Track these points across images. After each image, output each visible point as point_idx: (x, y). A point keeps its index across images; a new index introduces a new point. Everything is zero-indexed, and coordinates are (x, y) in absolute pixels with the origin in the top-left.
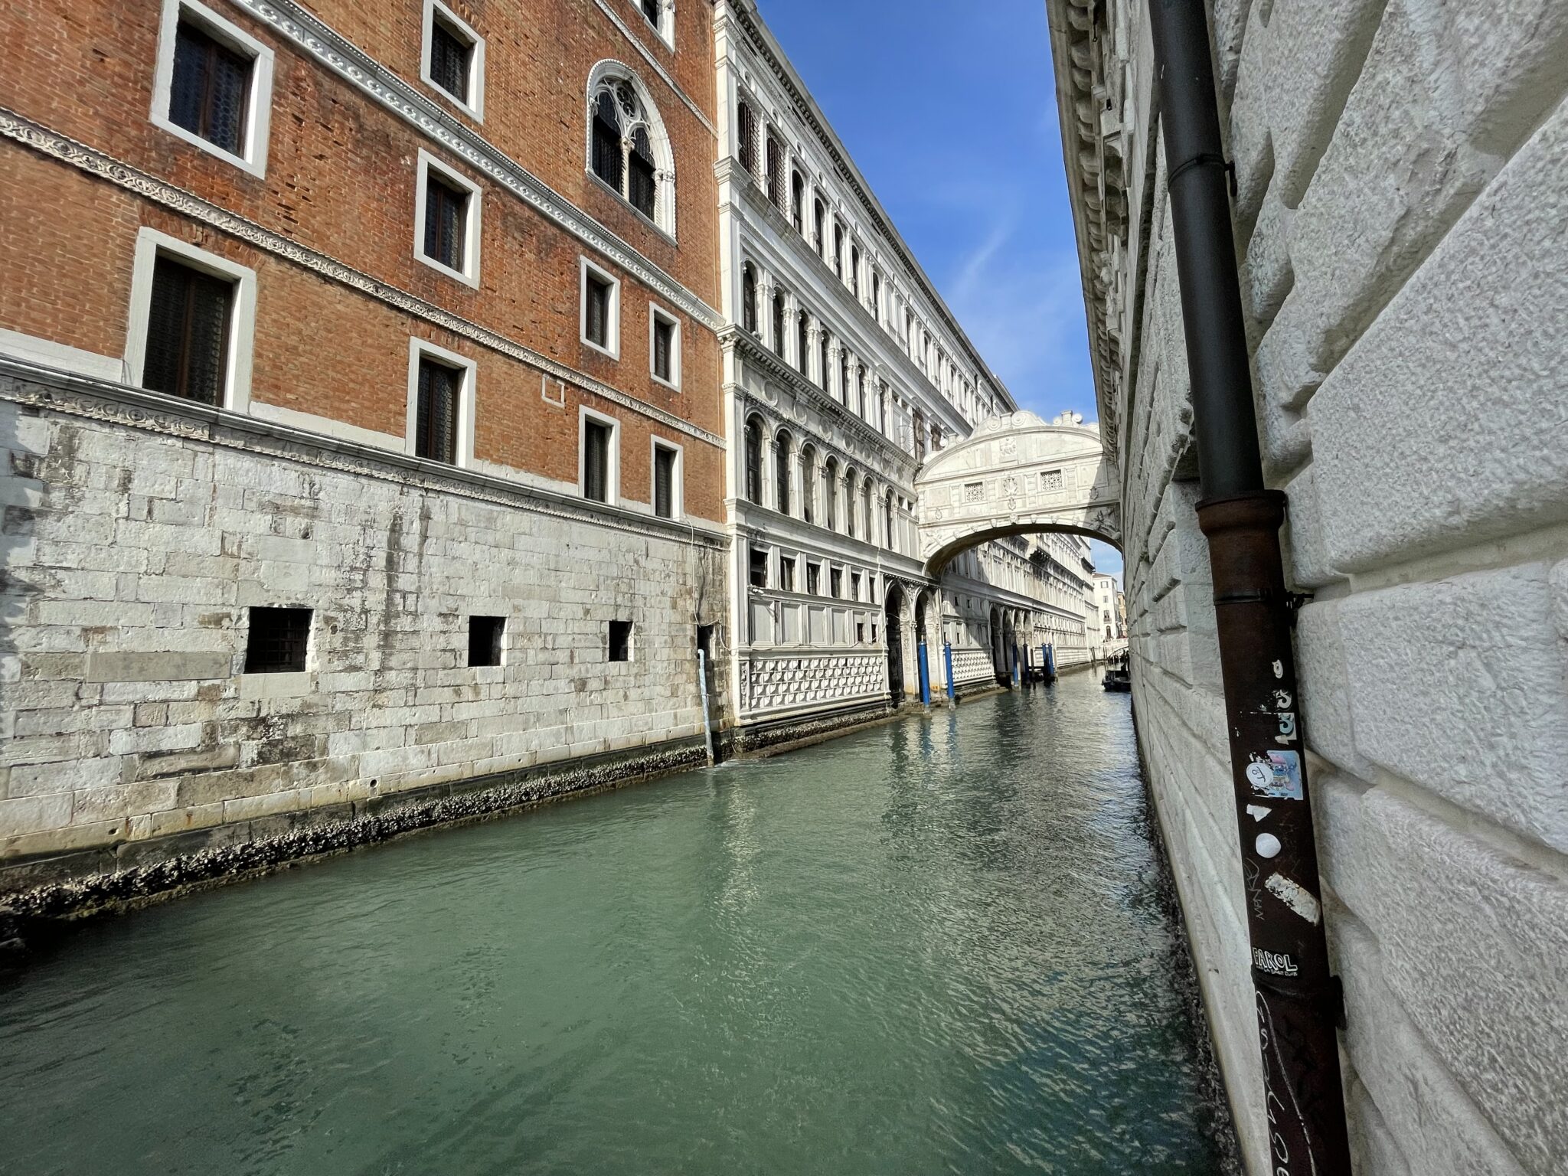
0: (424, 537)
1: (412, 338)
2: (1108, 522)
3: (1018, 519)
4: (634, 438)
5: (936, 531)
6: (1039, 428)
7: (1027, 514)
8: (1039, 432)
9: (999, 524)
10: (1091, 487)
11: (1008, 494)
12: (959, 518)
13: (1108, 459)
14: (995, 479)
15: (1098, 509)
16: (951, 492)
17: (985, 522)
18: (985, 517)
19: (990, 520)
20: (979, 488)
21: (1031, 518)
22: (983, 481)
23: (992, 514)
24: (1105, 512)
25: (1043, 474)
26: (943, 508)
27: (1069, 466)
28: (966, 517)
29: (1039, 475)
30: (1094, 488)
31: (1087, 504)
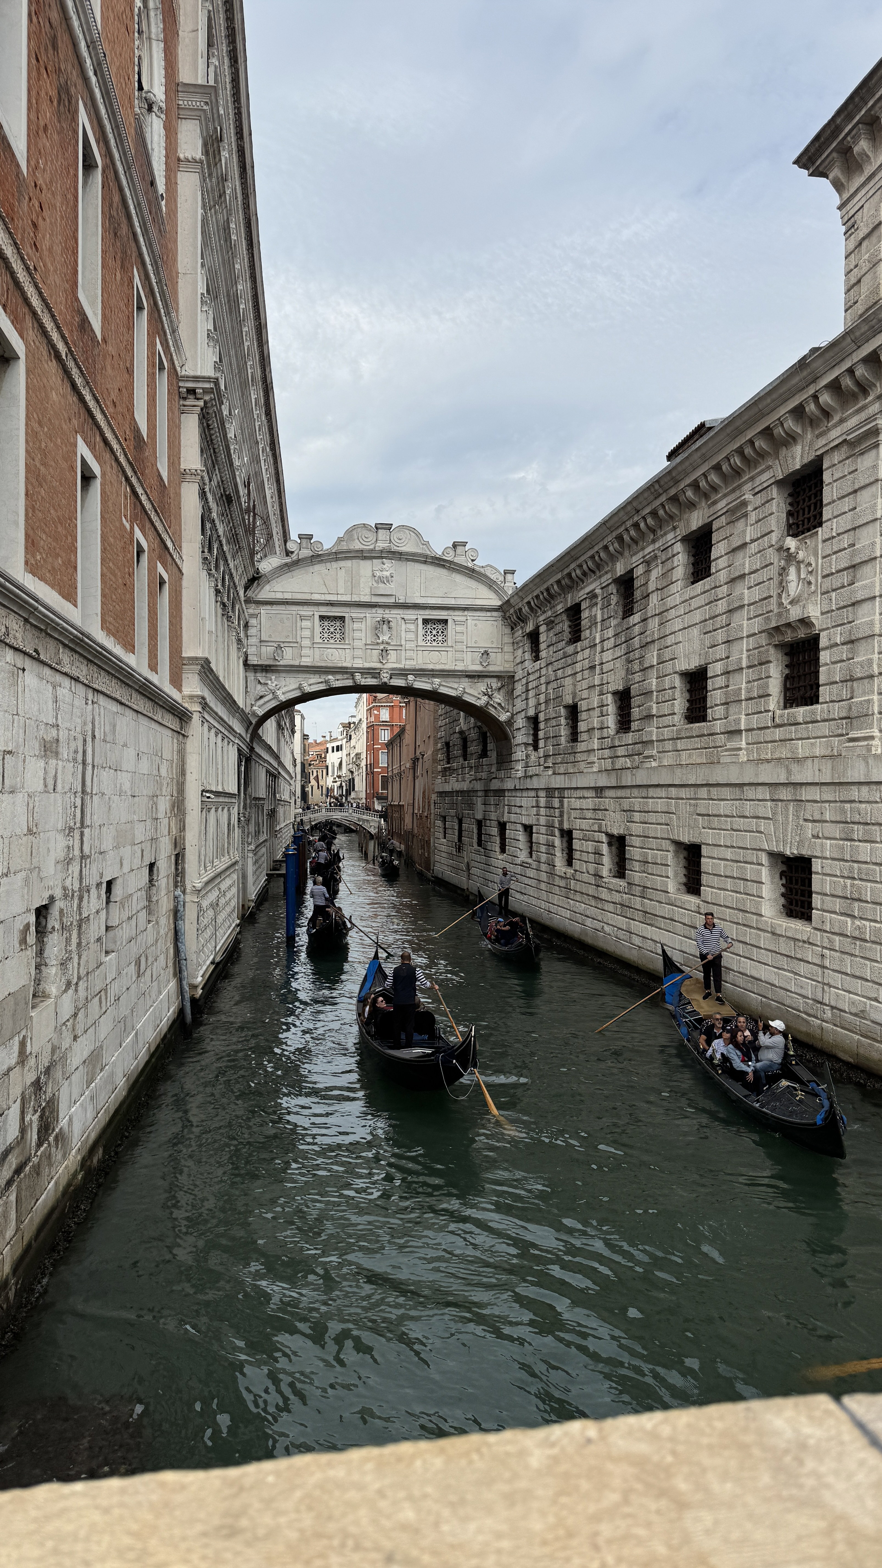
1: (79, 437)
2: (498, 698)
3: (391, 678)
4: (152, 569)
5: (273, 677)
6: (426, 556)
7: (403, 673)
8: (425, 562)
9: (363, 680)
10: (482, 650)
11: (380, 641)
12: (309, 664)
13: (504, 618)
14: (362, 615)
15: (489, 681)
16: (299, 624)
17: (345, 676)
18: (347, 668)
19: (352, 674)
20: (338, 624)
21: (406, 680)
22: (346, 615)
23: (355, 666)
24: (494, 686)
25: (426, 622)
26: (286, 645)
27: (458, 616)
28: (319, 664)
29: (420, 622)
30: (486, 653)
31: (476, 671)
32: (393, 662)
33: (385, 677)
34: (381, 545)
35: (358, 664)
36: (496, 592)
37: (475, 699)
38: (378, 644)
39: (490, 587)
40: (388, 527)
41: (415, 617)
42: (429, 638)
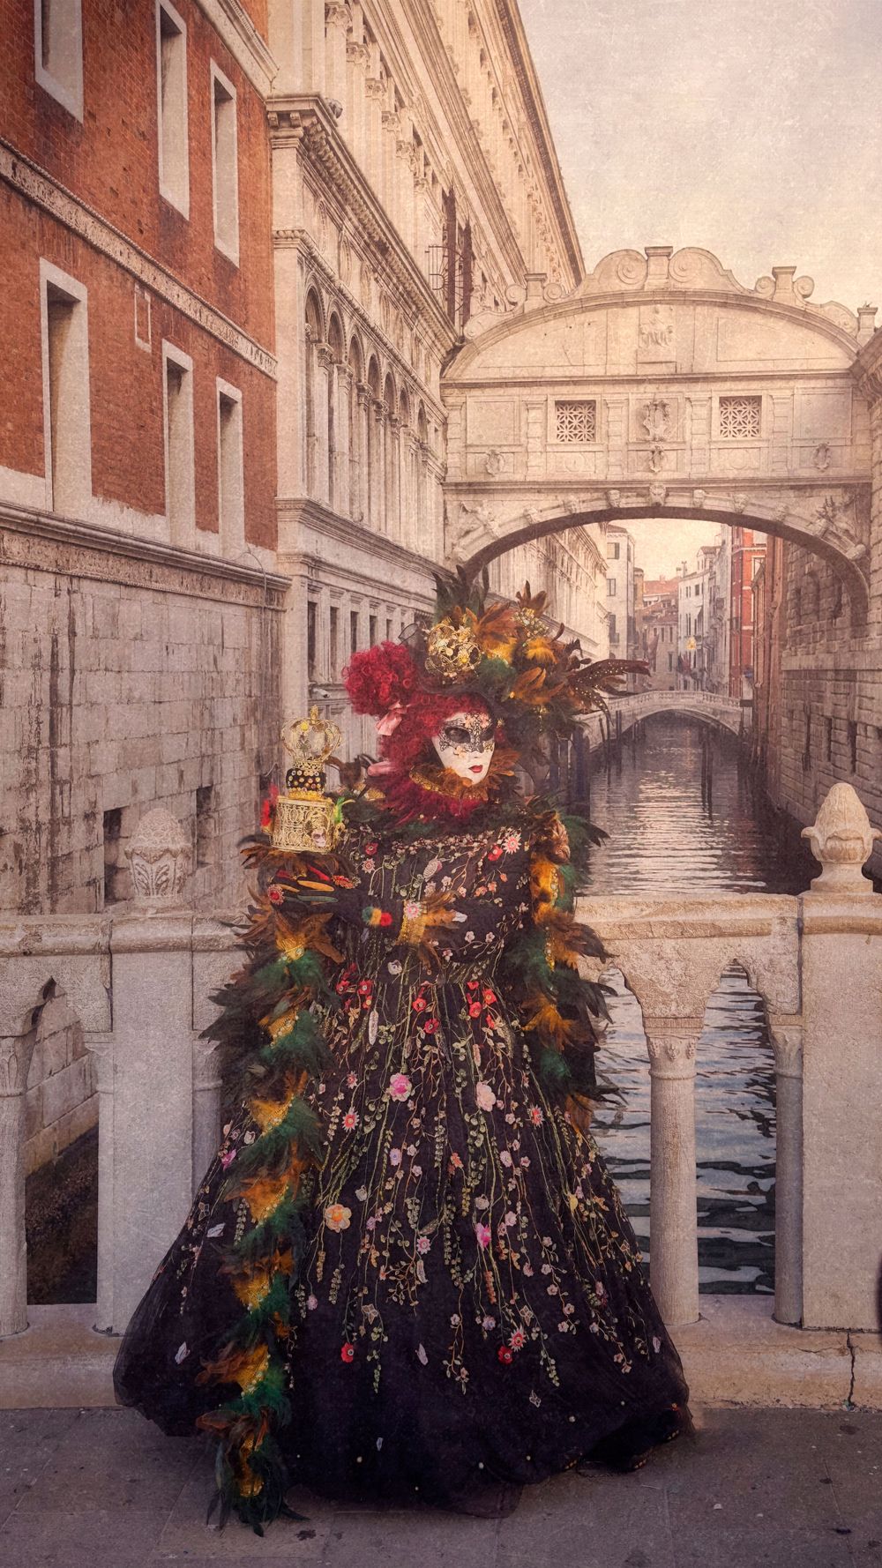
0: (73, 671)
1: (42, 261)
2: (844, 522)
3: (667, 495)
4: (203, 393)
5: (485, 502)
6: (727, 295)
7: (686, 486)
8: (724, 305)
9: (624, 501)
10: (817, 443)
11: (649, 438)
12: (540, 479)
13: (855, 387)
14: (623, 397)
15: (828, 493)
16: (524, 415)
17: (596, 495)
18: (597, 482)
19: (606, 492)
20: (585, 411)
21: (693, 496)
22: (597, 398)
23: (612, 477)
24: (838, 501)
25: (724, 401)
26: (505, 449)
27: (779, 390)
28: (555, 478)
29: (716, 403)
30: (825, 448)
31: (807, 479)
32: (669, 469)
33: (657, 495)
34: (655, 282)
35: (615, 474)
36: (840, 344)
37: (804, 524)
38: (646, 441)
39: (834, 339)
40: (667, 252)
41: (705, 395)
42: (730, 428)
